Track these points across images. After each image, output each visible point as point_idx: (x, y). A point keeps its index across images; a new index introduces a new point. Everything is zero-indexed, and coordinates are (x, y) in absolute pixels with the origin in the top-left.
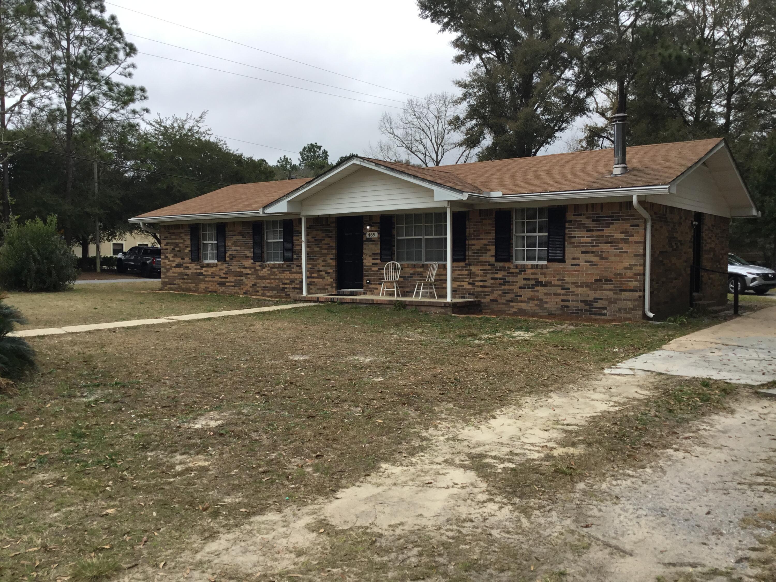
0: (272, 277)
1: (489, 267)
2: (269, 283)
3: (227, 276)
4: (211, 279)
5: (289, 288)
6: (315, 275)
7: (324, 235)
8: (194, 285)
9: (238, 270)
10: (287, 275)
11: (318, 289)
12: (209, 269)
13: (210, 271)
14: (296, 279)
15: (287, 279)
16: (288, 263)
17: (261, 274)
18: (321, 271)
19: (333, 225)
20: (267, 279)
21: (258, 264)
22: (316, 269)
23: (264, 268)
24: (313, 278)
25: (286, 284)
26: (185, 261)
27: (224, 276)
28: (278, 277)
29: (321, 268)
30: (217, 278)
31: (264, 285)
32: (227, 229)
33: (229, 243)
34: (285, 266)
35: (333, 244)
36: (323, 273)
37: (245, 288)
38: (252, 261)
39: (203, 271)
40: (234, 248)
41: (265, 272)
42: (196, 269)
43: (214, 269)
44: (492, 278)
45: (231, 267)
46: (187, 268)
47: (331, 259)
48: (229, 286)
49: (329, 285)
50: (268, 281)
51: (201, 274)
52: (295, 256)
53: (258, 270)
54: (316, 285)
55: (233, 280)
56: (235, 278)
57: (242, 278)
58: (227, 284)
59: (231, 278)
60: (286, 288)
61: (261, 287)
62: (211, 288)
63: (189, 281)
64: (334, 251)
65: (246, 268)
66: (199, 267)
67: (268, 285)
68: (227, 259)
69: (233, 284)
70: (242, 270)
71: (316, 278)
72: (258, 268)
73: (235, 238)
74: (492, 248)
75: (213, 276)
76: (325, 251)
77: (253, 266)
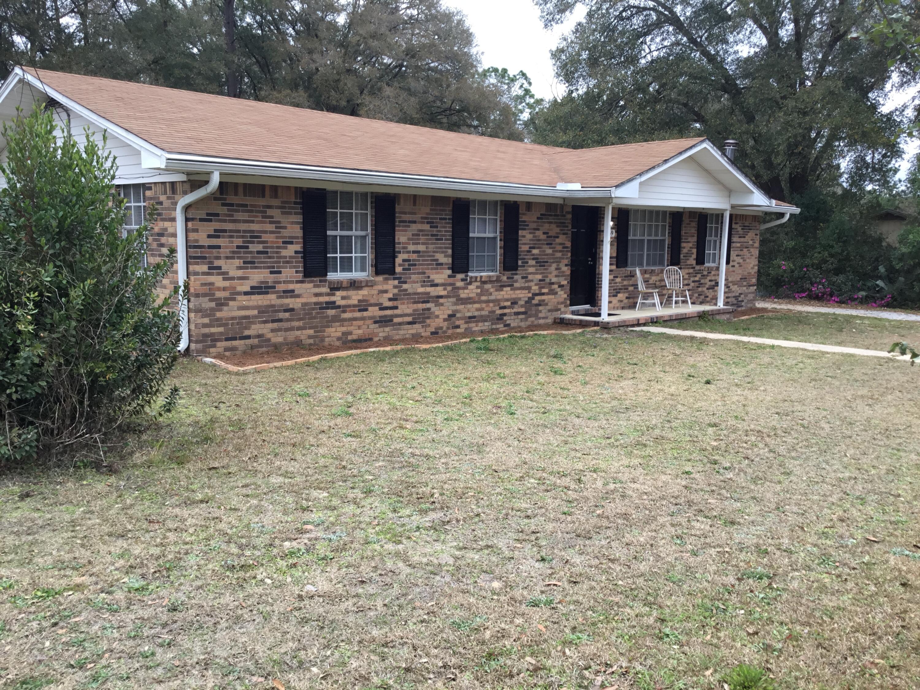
0: (484, 298)
1: (691, 271)
2: (478, 310)
3: (395, 303)
4: (358, 315)
5: (510, 314)
6: (545, 291)
7: (558, 230)
8: (311, 332)
9: (421, 290)
10: (507, 293)
11: (549, 311)
12: (351, 293)
13: (355, 296)
14: (520, 299)
15: (507, 300)
16: (509, 273)
17: (463, 294)
18: (553, 283)
19: (569, 216)
20: (475, 303)
21: (460, 276)
22: (547, 280)
23: (470, 283)
24: (543, 294)
25: (504, 308)
26: (282, 277)
27: (390, 304)
28: (492, 298)
29: (554, 280)
30: (373, 311)
31: (470, 314)
32: (398, 208)
33: (401, 237)
34: (505, 278)
35: (569, 244)
36: (555, 286)
37: (434, 324)
38: (449, 272)
39: (337, 298)
40: (411, 248)
41: (472, 290)
42: (316, 295)
43: (364, 292)
44: (693, 282)
45: (405, 286)
46: (290, 293)
47: (566, 265)
48: (400, 324)
49: (562, 303)
50: (477, 306)
51: (332, 305)
52: (520, 263)
53: (458, 288)
54: (547, 304)
55: (409, 311)
56: (415, 306)
57: (428, 305)
58: (396, 320)
59: (406, 308)
60: (505, 315)
61: (461, 318)
62: (357, 333)
63: (296, 324)
64: (569, 254)
65: (436, 285)
66: (326, 290)
67: (476, 314)
68: (398, 269)
69: (410, 319)
70: (429, 289)
71: (548, 294)
72: (460, 284)
73: (414, 227)
74: (695, 251)
75: (363, 306)
76: (559, 255)
77: (451, 280)
